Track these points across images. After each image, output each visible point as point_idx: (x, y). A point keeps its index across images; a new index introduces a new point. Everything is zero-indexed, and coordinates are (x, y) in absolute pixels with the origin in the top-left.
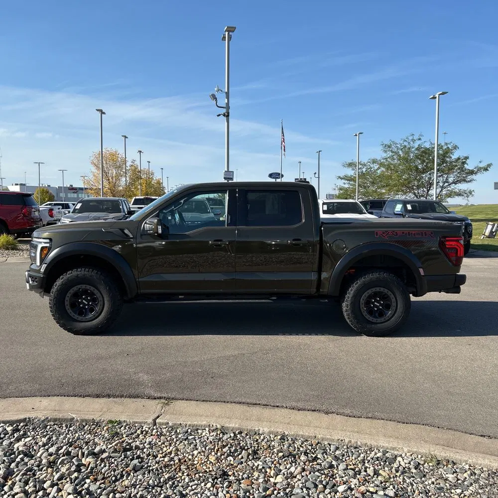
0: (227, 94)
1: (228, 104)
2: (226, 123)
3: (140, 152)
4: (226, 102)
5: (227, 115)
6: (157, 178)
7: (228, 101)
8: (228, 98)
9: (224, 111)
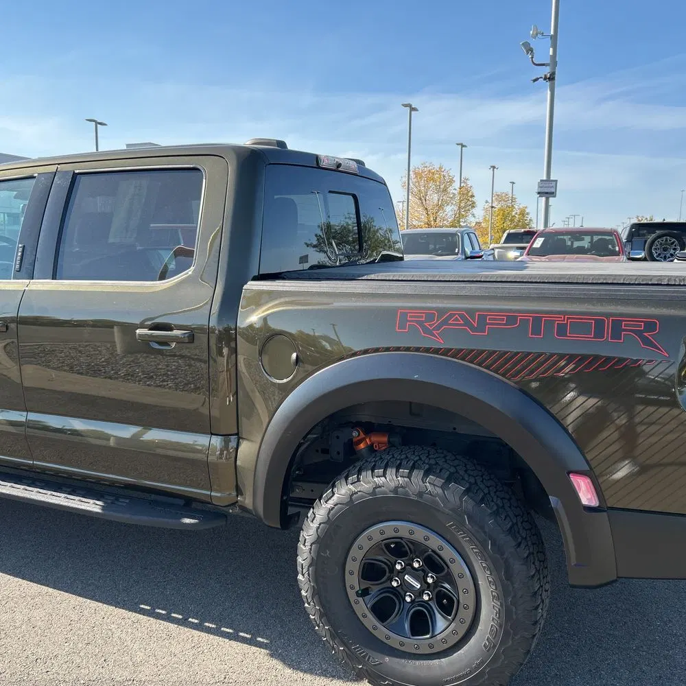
0: (554, 38)
1: (554, 56)
2: (549, 92)
3: (494, 167)
4: (551, 53)
5: (551, 78)
6: (521, 206)
7: (555, 52)
8: (554, 46)
9: (546, 71)
